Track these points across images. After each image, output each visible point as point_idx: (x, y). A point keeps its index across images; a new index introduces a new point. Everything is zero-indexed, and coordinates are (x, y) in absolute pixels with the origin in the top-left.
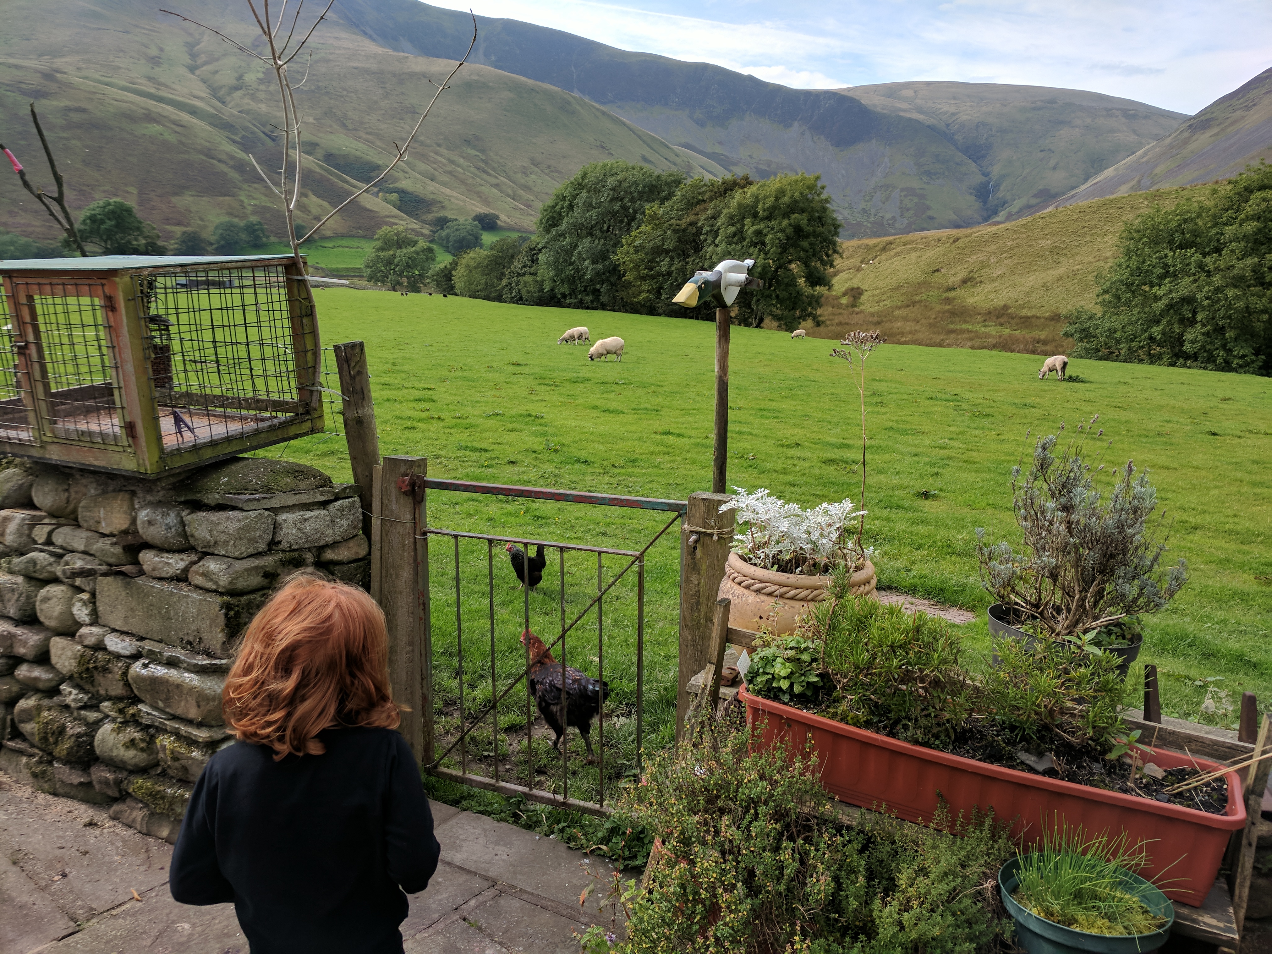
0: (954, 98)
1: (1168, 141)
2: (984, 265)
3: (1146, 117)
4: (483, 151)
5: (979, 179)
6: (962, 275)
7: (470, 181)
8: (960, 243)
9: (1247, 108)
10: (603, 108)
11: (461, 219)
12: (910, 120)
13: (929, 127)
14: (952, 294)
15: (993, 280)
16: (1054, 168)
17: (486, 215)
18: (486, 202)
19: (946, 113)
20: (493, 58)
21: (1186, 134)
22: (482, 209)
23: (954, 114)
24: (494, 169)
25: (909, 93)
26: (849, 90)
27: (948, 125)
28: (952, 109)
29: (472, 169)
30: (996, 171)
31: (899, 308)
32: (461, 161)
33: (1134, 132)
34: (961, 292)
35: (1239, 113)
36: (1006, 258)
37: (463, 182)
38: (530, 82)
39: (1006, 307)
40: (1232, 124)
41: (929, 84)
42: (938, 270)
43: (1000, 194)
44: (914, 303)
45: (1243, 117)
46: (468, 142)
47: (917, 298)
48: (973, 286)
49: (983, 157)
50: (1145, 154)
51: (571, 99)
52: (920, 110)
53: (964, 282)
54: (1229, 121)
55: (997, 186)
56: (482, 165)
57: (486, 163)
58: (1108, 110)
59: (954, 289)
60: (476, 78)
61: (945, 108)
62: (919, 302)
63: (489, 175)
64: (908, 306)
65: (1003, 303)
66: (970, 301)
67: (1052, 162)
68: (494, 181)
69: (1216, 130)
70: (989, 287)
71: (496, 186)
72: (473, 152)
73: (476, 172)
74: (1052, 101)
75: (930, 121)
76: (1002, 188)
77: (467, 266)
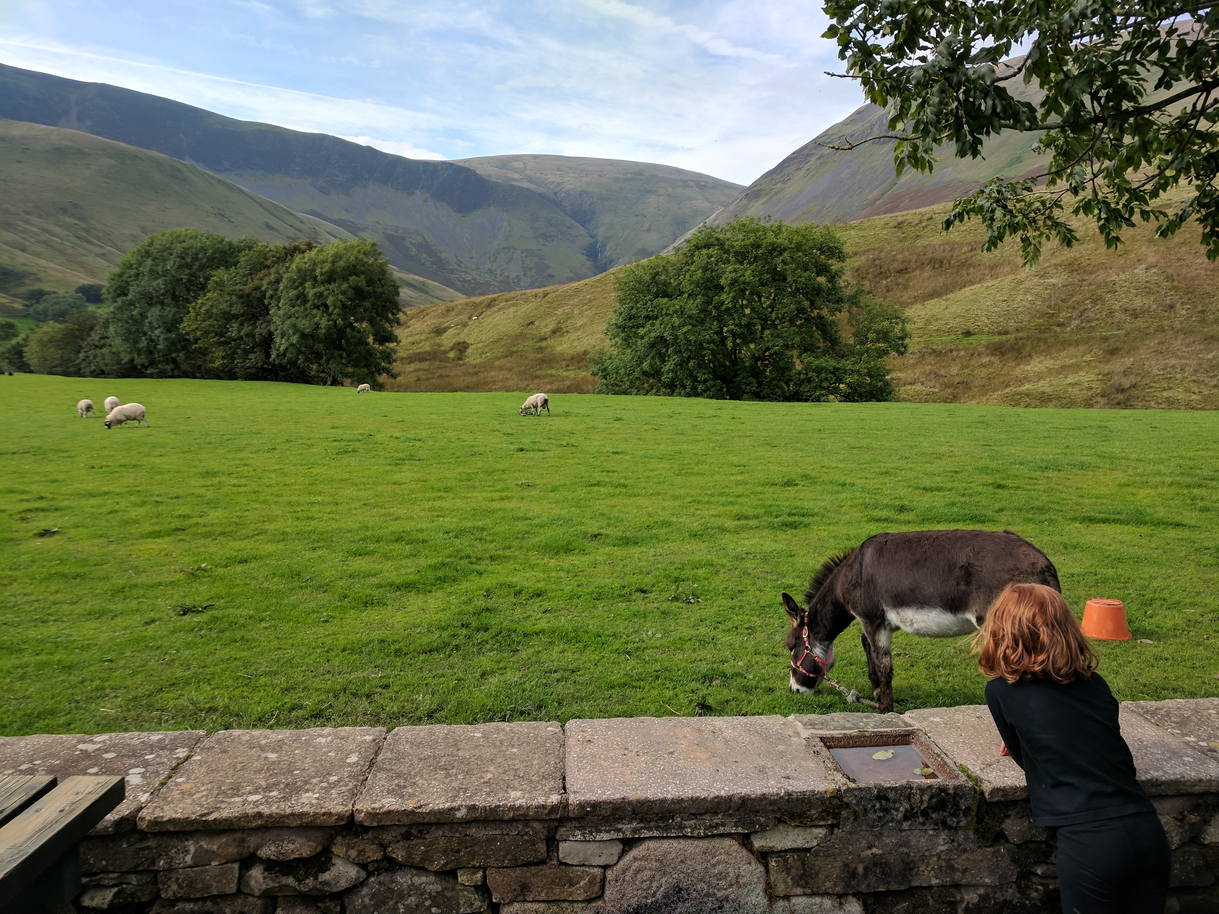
0: (559, 170)
1: (732, 207)
2: (569, 317)
3: (714, 188)
4: (83, 219)
5: (588, 240)
6: (552, 326)
7: (70, 251)
8: (549, 298)
9: (784, 182)
10: (217, 176)
11: (61, 292)
12: (522, 188)
13: (540, 195)
14: (544, 344)
15: (577, 329)
16: (648, 230)
17: (91, 287)
18: (92, 273)
19: (553, 182)
20: (89, 123)
21: (745, 202)
22: (86, 280)
23: (559, 184)
24: (98, 238)
25: (519, 165)
26: (465, 161)
27: (556, 193)
28: (558, 180)
29: (72, 239)
30: (601, 233)
31: (499, 358)
32: (58, 230)
33: (707, 199)
34: (551, 342)
35: (779, 185)
36: (586, 310)
37: (61, 252)
38: (132, 148)
39: (586, 353)
40: (776, 194)
41: (535, 157)
42: (532, 323)
43: (607, 253)
44: (512, 354)
45: (783, 189)
46: (64, 210)
47: (515, 349)
48: (561, 336)
49: (589, 221)
50: (716, 219)
51: (181, 167)
52: (530, 180)
53: (554, 332)
54: (773, 192)
55: (603, 246)
56: (84, 234)
57: (88, 232)
58: (684, 181)
59: (545, 339)
60: (69, 143)
61: (552, 179)
62: (517, 352)
63: (94, 244)
64: (506, 356)
65: (583, 349)
66: (559, 349)
67: (646, 225)
68: (100, 251)
69: (764, 199)
70: (573, 336)
71: (103, 256)
72: (72, 221)
73: (78, 242)
74: (640, 174)
75: (541, 190)
76: (608, 248)
77: (40, 342)
